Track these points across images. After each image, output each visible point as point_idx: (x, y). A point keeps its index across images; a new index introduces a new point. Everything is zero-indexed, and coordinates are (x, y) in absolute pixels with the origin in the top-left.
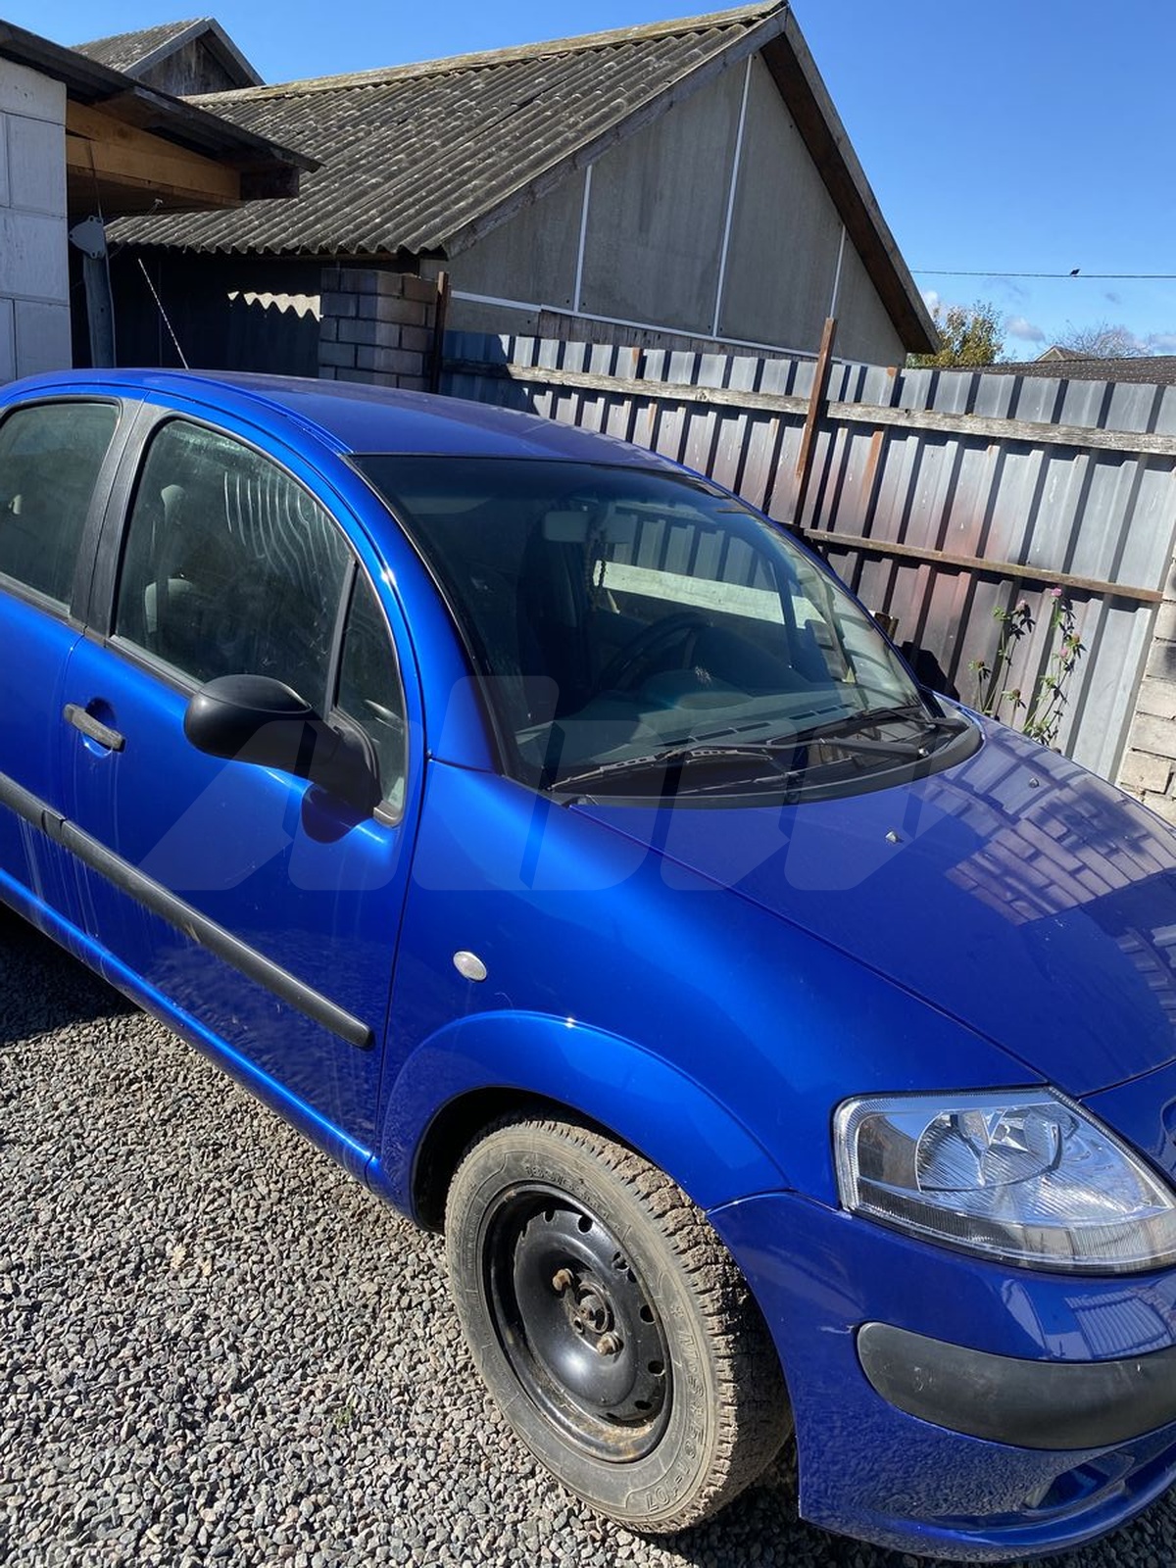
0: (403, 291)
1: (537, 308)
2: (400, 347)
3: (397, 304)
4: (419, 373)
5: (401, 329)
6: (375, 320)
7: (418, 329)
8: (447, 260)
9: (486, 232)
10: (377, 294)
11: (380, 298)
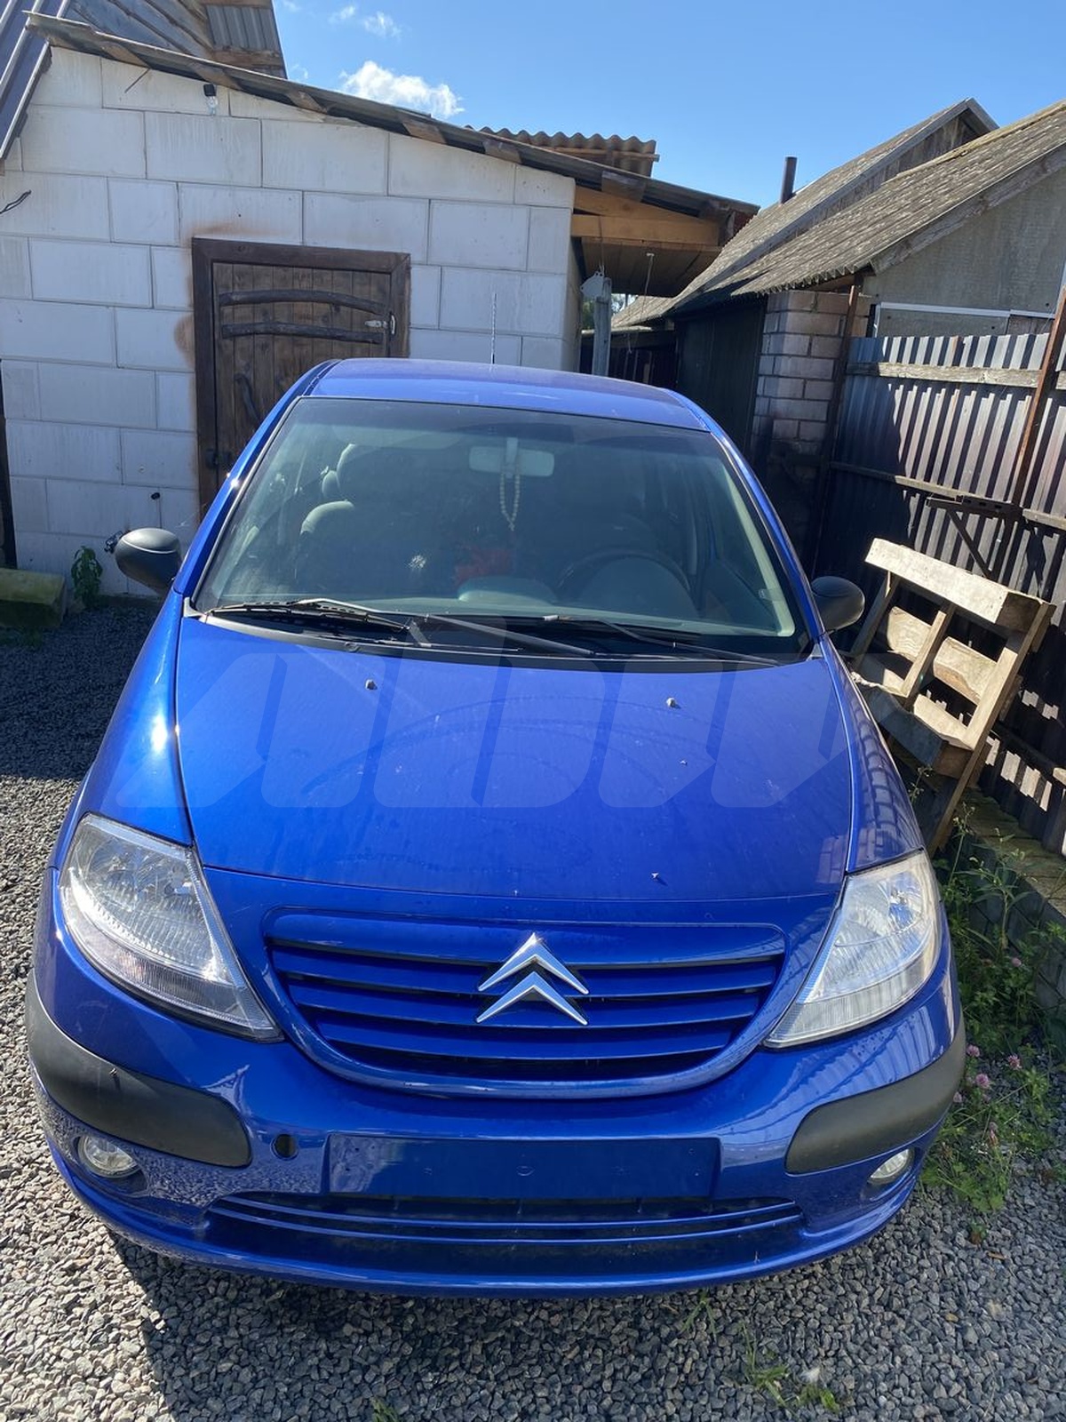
0: (816, 305)
1: (1006, 314)
2: (809, 355)
3: (809, 317)
4: (830, 377)
5: (811, 340)
6: (784, 333)
7: (831, 340)
8: (875, 275)
9: (924, 245)
10: (788, 310)
11: (789, 314)
